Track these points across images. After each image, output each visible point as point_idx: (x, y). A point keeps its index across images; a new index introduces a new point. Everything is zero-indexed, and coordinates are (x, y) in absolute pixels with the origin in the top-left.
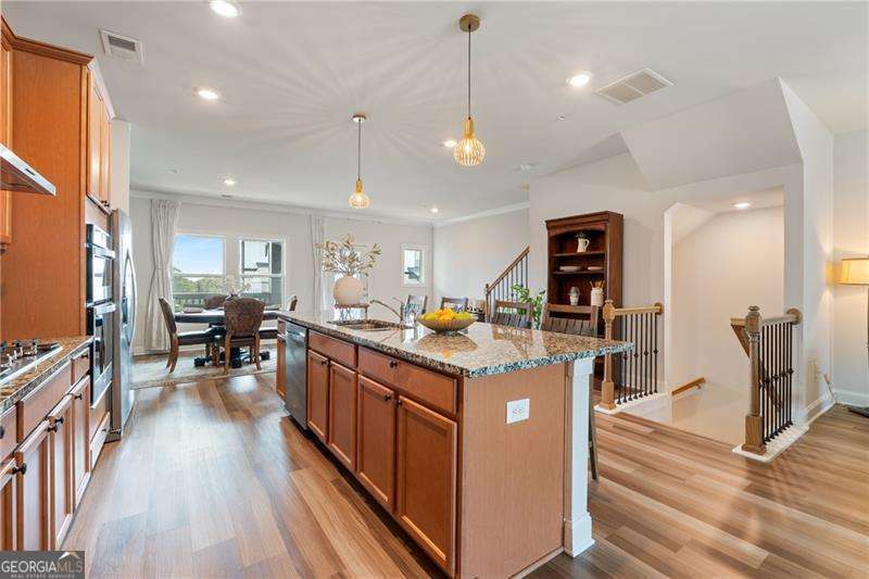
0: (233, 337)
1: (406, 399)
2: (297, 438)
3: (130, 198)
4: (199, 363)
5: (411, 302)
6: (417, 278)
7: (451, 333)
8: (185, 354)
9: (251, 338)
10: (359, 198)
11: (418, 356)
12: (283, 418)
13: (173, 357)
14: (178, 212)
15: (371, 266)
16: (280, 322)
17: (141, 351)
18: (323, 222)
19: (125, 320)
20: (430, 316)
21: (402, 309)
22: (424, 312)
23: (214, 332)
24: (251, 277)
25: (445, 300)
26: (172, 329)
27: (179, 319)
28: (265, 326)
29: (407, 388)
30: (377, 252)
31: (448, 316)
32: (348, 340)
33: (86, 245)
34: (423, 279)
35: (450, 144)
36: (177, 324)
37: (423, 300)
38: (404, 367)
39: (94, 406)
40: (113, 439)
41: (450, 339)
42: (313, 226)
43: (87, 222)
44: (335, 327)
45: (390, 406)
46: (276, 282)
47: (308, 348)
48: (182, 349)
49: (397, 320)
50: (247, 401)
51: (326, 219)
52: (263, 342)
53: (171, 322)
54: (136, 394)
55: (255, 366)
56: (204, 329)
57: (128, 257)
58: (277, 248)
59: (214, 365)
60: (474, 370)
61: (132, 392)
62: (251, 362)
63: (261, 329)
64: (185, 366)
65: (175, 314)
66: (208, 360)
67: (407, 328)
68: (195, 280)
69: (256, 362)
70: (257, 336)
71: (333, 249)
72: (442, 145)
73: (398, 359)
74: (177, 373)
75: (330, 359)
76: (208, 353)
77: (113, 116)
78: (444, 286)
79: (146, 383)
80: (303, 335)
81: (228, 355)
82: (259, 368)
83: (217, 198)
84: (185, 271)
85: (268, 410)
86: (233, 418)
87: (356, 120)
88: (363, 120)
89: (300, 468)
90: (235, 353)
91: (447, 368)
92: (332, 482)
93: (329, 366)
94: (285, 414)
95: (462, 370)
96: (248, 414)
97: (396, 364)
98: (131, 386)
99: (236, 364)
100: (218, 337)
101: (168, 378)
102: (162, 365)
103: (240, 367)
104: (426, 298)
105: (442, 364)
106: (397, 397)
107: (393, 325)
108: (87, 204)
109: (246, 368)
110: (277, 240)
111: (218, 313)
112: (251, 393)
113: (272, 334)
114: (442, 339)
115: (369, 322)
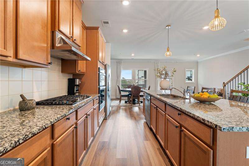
0: (133, 96)
1: (185, 130)
2: (148, 130)
3: (111, 62)
4: (126, 102)
5: (188, 89)
6: (191, 80)
7: (207, 103)
8: (123, 99)
9: (138, 97)
10: (168, 53)
11: (191, 113)
12: (144, 122)
13: (120, 100)
14: (122, 64)
15: (172, 76)
16: (144, 93)
17: (115, 98)
18: (158, 63)
19: (108, 90)
20: (196, 95)
21: (184, 91)
22: (194, 93)
23: (129, 94)
24: (140, 80)
25: (203, 88)
26: (120, 93)
27: (122, 91)
28: (141, 94)
29: (186, 125)
30: (175, 71)
31: (206, 95)
32: (163, 101)
33: (98, 72)
34: (193, 81)
35: (206, 28)
36: (121, 92)
37: (193, 88)
38: (184, 116)
39: (100, 111)
40: (105, 119)
41: (207, 106)
42: (155, 65)
43: (99, 67)
44: (159, 97)
45: (178, 130)
46: (145, 81)
47: (151, 102)
48: (122, 98)
49: (182, 96)
50: (136, 115)
51: (159, 63)
52: (141, 98)
53: (120, 91)
54: (112, 108)
55: (138, 104)
56: (127, 93)
57: (109, 75)
58: (145, 72)
59: (129, 103)
60: (224, 127)
61: (111, 108)
62: (138, 103)
63: (140, 94)
64: (123, 102)
65: (121, 89)
66: (128, 101)
67: (187, 99)
68: (127, 81)
69: (139, 104)
70: (139, 97)
71: (159, 71)
72: (202, 29)
73: (182, 112)
74: (121, 104)
75: (157, 107)
76: (128, 100)
77: (105, 41)
78: (202, 83)
79: (114, 106)
80: (150, 98)
81: (132, 101)
82: (140, 105)
83: (130, 59)
84: (126, 79)
85: (141, 119)
86: (131, 119)
87: (167, 27)
88: (169, 27)
89: (147, 140)
90: (134, 100)
91: (206, 122)
92: (157, 149)
93: (157, 109)
94: (145, 121)
95: (216, 126)
96: (135, 119)
97: (180, 114)
98: (110, 106)
99: (134, 104)
100: (130, 96)
101: (119, 105)
102: (118, 102)
103: (135, 104)
104: (195, 87)
105: (204, 120)
106: (181, 128)
107: (180, 97)
108: (99, 62)
109: (136, 105)
110: (146, 70)
111: (130, 89)
112: (137, 112)
113: (142, 96)
114: (203, 106)
115: (171, 95)
